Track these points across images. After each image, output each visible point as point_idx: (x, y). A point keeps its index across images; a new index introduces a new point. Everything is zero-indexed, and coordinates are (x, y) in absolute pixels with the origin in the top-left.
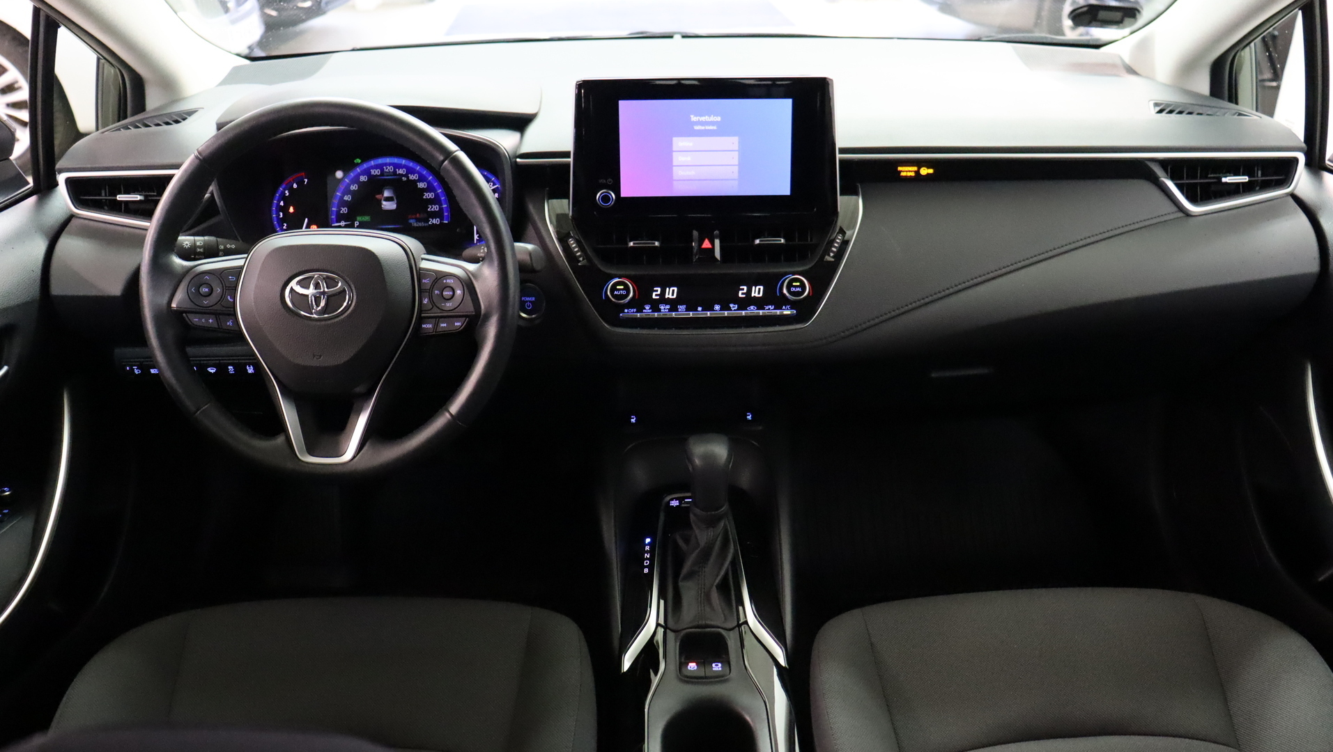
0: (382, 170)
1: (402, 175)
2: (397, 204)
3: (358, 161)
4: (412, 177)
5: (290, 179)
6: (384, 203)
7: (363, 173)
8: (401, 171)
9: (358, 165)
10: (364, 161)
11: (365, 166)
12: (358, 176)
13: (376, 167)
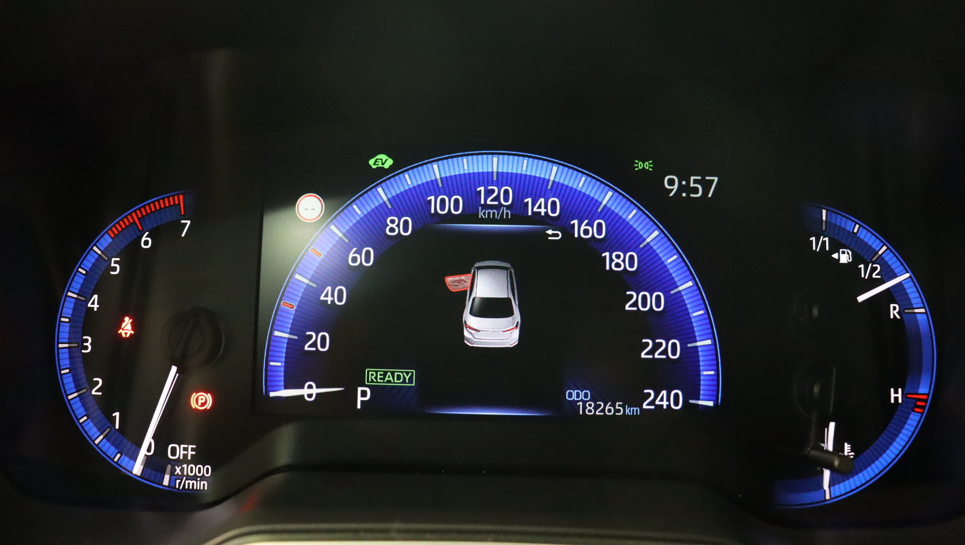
0: (472, 200)
1: (546, 221)
2: (525, 329)
3: (384, 161)
4: (582, 229)
5: (133, 215)
6: (471, 320)
7: (400, 206)
8: (541, 207)
9: (381, 174)
10: (403, 163)
11: (409, 180)
12: (379, 215)
13: (450, 185)
